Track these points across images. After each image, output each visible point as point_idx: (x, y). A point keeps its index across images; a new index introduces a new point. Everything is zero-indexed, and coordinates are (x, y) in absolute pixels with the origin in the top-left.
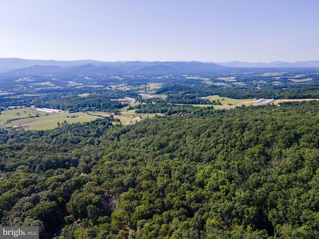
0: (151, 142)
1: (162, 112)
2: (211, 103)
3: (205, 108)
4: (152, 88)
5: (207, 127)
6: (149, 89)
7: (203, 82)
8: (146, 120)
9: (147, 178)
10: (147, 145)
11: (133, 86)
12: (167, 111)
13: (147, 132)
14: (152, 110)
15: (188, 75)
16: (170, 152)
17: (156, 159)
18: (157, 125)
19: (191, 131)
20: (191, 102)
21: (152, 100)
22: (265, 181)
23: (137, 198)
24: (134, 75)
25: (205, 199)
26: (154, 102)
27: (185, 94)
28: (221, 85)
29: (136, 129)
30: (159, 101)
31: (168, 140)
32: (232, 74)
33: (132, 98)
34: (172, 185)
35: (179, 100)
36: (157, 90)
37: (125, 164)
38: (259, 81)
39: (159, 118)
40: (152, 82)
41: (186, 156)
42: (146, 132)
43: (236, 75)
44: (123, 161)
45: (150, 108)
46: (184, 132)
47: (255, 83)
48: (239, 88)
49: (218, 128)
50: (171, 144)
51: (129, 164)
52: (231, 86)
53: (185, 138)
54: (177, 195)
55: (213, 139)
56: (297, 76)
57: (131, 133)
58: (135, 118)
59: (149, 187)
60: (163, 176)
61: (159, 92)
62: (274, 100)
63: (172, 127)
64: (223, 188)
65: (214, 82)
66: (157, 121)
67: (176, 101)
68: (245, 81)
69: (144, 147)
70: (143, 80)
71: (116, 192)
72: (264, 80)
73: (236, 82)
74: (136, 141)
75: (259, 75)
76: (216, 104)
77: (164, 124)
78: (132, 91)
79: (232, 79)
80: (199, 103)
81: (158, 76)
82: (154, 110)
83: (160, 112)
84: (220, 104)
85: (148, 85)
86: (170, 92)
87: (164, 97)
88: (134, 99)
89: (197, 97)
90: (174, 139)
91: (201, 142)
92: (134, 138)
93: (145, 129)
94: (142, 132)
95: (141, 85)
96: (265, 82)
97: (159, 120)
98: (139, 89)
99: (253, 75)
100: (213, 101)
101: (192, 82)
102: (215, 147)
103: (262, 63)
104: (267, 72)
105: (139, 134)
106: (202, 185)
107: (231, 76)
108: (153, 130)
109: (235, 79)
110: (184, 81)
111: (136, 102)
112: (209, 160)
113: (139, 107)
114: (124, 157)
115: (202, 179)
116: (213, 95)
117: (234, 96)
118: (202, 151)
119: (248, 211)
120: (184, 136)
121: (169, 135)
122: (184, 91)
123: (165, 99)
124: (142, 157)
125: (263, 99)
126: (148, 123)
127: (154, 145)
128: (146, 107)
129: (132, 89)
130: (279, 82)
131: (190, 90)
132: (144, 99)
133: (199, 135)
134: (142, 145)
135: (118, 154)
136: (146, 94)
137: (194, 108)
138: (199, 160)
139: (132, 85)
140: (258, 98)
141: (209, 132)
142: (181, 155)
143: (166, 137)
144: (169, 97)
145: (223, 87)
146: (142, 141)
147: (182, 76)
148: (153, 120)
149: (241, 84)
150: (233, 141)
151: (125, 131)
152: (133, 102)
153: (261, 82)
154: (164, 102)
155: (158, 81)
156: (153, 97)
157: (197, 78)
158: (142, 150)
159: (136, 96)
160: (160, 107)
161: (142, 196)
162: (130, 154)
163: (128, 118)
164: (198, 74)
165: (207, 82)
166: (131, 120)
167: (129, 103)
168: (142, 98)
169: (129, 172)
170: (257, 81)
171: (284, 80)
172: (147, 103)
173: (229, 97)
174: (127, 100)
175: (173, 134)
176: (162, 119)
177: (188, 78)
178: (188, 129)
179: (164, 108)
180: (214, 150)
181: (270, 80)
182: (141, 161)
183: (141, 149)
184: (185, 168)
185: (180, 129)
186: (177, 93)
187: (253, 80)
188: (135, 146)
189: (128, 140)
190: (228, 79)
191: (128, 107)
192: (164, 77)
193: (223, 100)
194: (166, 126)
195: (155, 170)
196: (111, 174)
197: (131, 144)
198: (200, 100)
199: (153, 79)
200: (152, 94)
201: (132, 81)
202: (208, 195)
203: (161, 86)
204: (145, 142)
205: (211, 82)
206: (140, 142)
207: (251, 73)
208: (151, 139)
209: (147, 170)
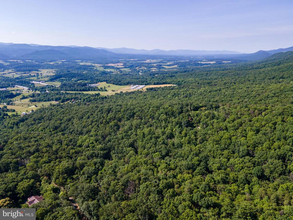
0: (48, 126)
1: (56, 100)
2: (99, 90)
3: (93, 95)
4: (44, 75)
5: (88, 112)
6: (41, 76)
7: (95, 68)
8: (41, 109)
9: (46, 147)
10: (44, 129)
11: (23, 73)
12: (61, 99)
13: (44, 119)
14: (46, 98)
15: (81, 61)
16: (63, 131)
17: (52, 136)
18: (52, 113)
19: (77, 116)
20: (82, 89)
21: (46, 88)
22: (113, 139)
23: (41, 156)
24: (23, 60)
25: (81, 152)
26: (48, 90)
27: (78, 80)
28: (110, 71)
29: (33, 117)
30: (53, 89)
31: (61, 123)
32: (120, 60)
33: (23, 86)
34: (62, 148)
35: (71, 88)
36: (50, 77)
37: (30, 142)
38: (141, 67)
39: (53, 106)
40: (44, 67)
41: (73, 133)
42: (42, 119)
43: (124, 61)
44: (27, 140)
45: (44, 96)
46: (72, 117)
47: (138, 69)
48: (124, 74)
49: (95, 112)
50: (63, 126)
51: (32, 141)
52: (119, 73)
53: (73, 121)
54: (65, 152)
55: (91, 119)
56: (168, 64)
57: (30, 121)
58: (30, 107)
59: (47, 151)
60: (57, 145)
61: (52, 79)
62: (145, 86)
63: (64, 114)
64: (91, 146)
65: (105, 68)
66: (51, 109)
67: (69, 89)
68: (131, 67)
69: (42, 130)
70: (33, 66)
71: (26, 156)
72: (145, 67)
73: (123, 68)
74: (34, 126)
75: (142, 62)
76: (103, 91)
77: (57, 112)
78: (22, 78)
79: (120, 65)
80: (89, 90)
81: (51, 62)
82: (49, 99)
83: (54, 100)
84: (106, 91)
85: (40, 71)
86: (64, 79)
87: (57, 84)
88: (26, 88)
89: (88, 84)
90: (65, 122)
91: (83, 122)
92: (32, 125)
93: (41, 117)
94: (39, 119)
95: (32, 71)
96: (145, 68)
97: (53, 108)
98: (30, 76)
99: (137, 62)
100: (101, 88)
101: (85, 68)
102: (91, 125)
103: (145, 50)
104: (148, 59)
105: (37, 121)
106: (80, 146)
107: (120, 63)
108: (49, 117)
109: (122, 66)
110: (77, 67)
111: (29, 91)
112: (87, 132)
113: (33, 96)
114: (27, 138)
115: (80, 143)
116: (102, 82)
117: (117, 83)
118: (83, 128)
119: (100, 153)
120: (72, 120)
121: (61, 120)
122: (77, 77)
123: (58, 86)
124: (41, 136)
125: (137, 86)
126: (43, 112)
127: (50, 128)
128: (41, 96)
129: (22, 76)
130: (156, 68)
131: (82, 77)
132: (37, 87)
133: (83, 118)
134: (40, 129)
135: (22, 137)
136: (39, 81)
137: (84, 95)
138: (81, 133)
139: (21, 71)
140: (135, 85)
141: (88, 115)
142: (70, 132)
143: (59, 122)
144: (62, 85)
145: (112, 73)
146: (40, 126)
147: (75, 62)
148: (48, 108)
149: (127, 70)
150: (101, 120)
151: (23, 119)
152: (25, 90)
153: (143, 68)
154: (57, 90)
155: (51, 66)
156: (46, 85)
157: (89, 64)
158: (41, 132)
159: (28, 83)
160: (54, 95)
161: (44, 155)
162: (31, 136)
163: (23, 107)
164: (90, 60)
165: (98, 69)
166: (26, 109)
167: (21, 92)
168: (35, 86)
169: (33, 145)
170: (140, 67)
171: (159, 67)
172: (41, 92)
173: (113, 84)
174: (19, 89)
175: (64, 118)
176: (55, 108)
177: (81, 64)
178: (75, 114)
179: (57, 96)
180: (90, 126)
181: (149, 67)
182: (40, 139)
183: (39, 131)
184: (71, 139)
185: (70, 115)
186: (70, 79)
187: (136, 67)
188: (35, 130)
189: (27, 126)
190: (117, 65)
191: (21, 97)
192: (56, 62)
193: (109, 86)
194: (59, 113)
195: (51, 142)
196: (20, 148)
197: (31, 129)
198: (90, 87)
199: (45, 64)
200: (45, 81)
201: (21, 67)
202: (83, 150)
203: (55, 73)
204: (42, 127)
205: (102, 68)
206: (38, 127)
207: (136, 59)
208: (47, 124)
209: (46, 143)
